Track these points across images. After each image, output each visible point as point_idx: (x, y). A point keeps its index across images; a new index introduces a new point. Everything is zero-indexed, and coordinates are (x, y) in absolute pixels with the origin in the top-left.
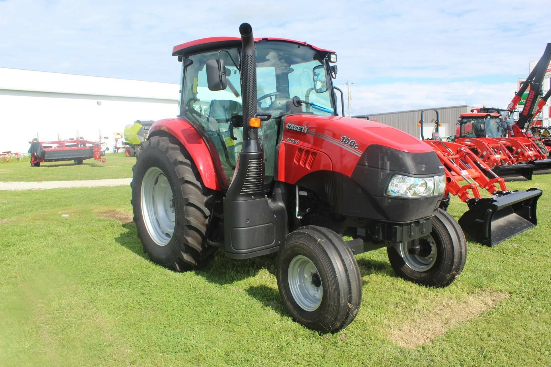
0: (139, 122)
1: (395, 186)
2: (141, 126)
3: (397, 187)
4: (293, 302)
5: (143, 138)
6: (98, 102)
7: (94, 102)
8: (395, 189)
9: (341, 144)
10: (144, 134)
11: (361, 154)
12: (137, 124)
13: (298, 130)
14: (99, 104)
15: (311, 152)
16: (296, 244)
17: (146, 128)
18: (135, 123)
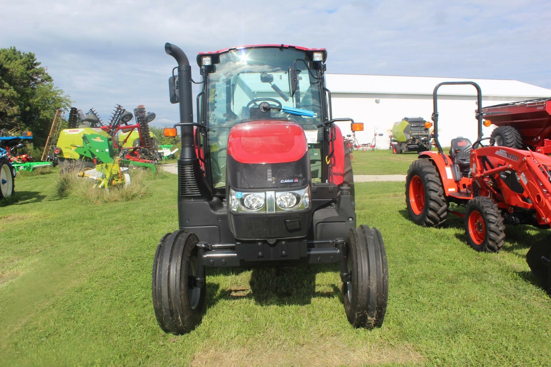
0: (406, 119)
2: (407, 123)
5: (409, 136)
6: (376, 100)
7: (373, 100)
10: (411, 132)
12: (405, 121)
14: (377, 102)
17: (413, 125)
18: (402, 120)
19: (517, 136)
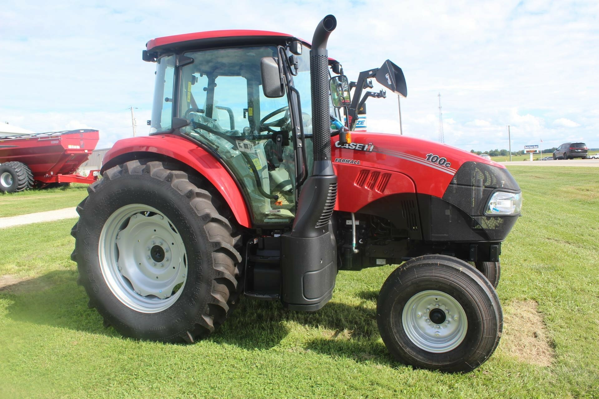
1: (498, 203)
3: (501, 204)
4: (413, 347)
8: (499, 207)
9: (427, 162)
11: (455, 172)
13: (357, 148)
15: (381, 174)
16: (425, 277)
19: (28, 172)
